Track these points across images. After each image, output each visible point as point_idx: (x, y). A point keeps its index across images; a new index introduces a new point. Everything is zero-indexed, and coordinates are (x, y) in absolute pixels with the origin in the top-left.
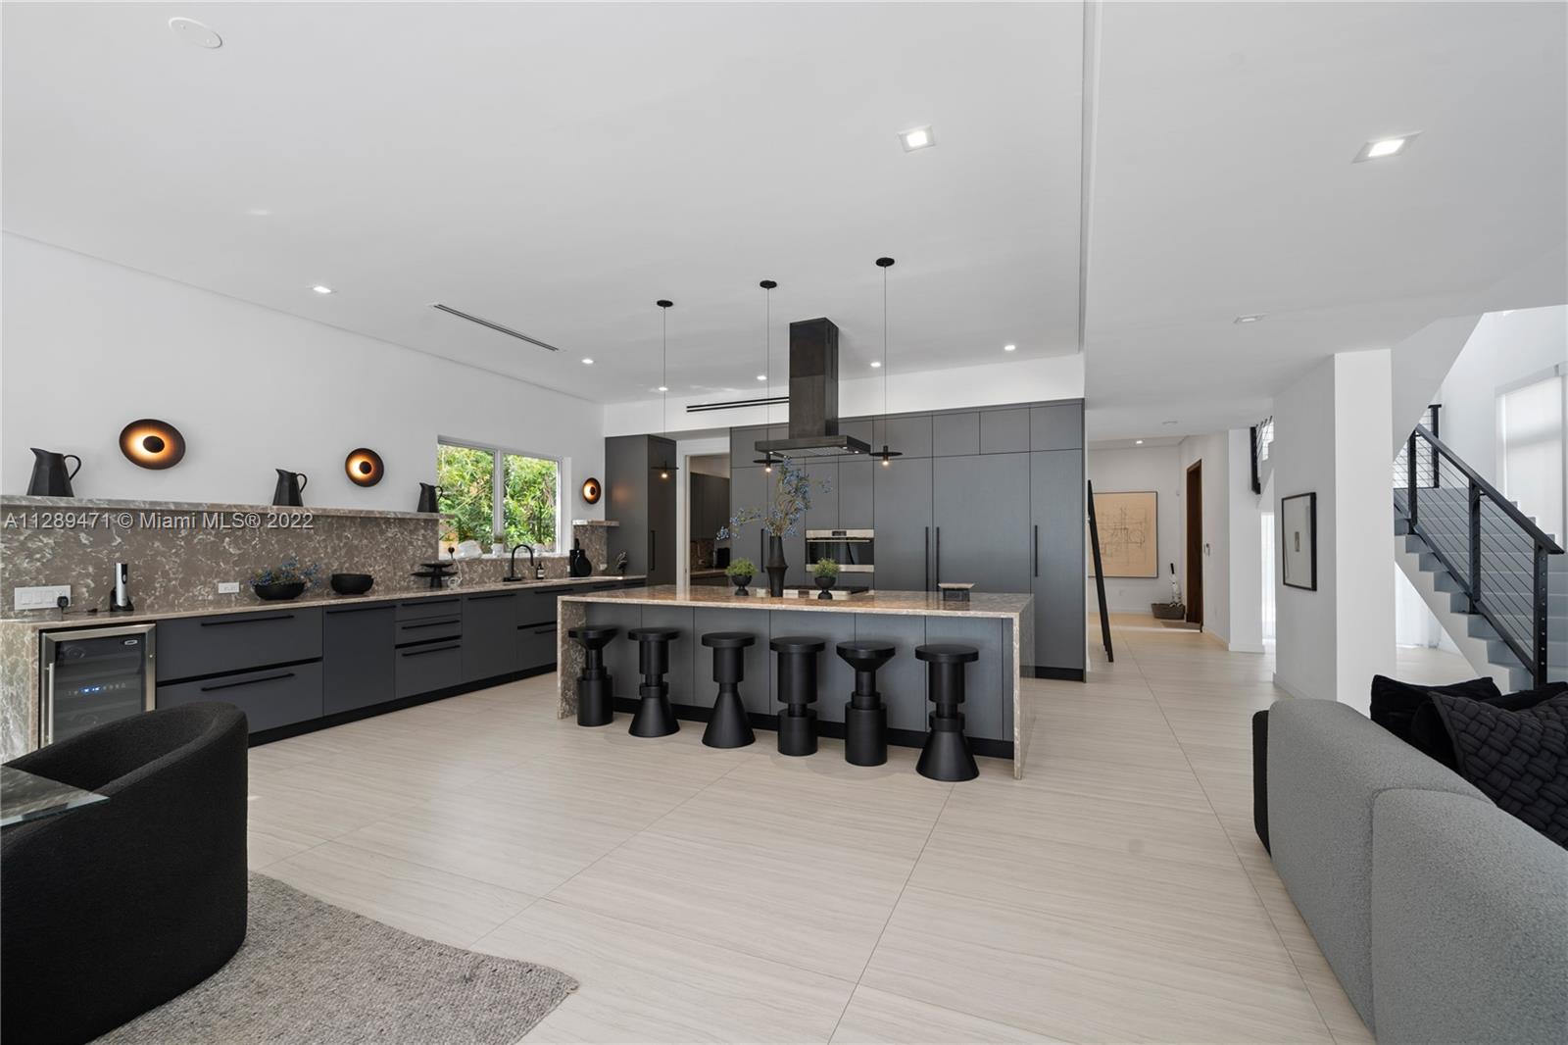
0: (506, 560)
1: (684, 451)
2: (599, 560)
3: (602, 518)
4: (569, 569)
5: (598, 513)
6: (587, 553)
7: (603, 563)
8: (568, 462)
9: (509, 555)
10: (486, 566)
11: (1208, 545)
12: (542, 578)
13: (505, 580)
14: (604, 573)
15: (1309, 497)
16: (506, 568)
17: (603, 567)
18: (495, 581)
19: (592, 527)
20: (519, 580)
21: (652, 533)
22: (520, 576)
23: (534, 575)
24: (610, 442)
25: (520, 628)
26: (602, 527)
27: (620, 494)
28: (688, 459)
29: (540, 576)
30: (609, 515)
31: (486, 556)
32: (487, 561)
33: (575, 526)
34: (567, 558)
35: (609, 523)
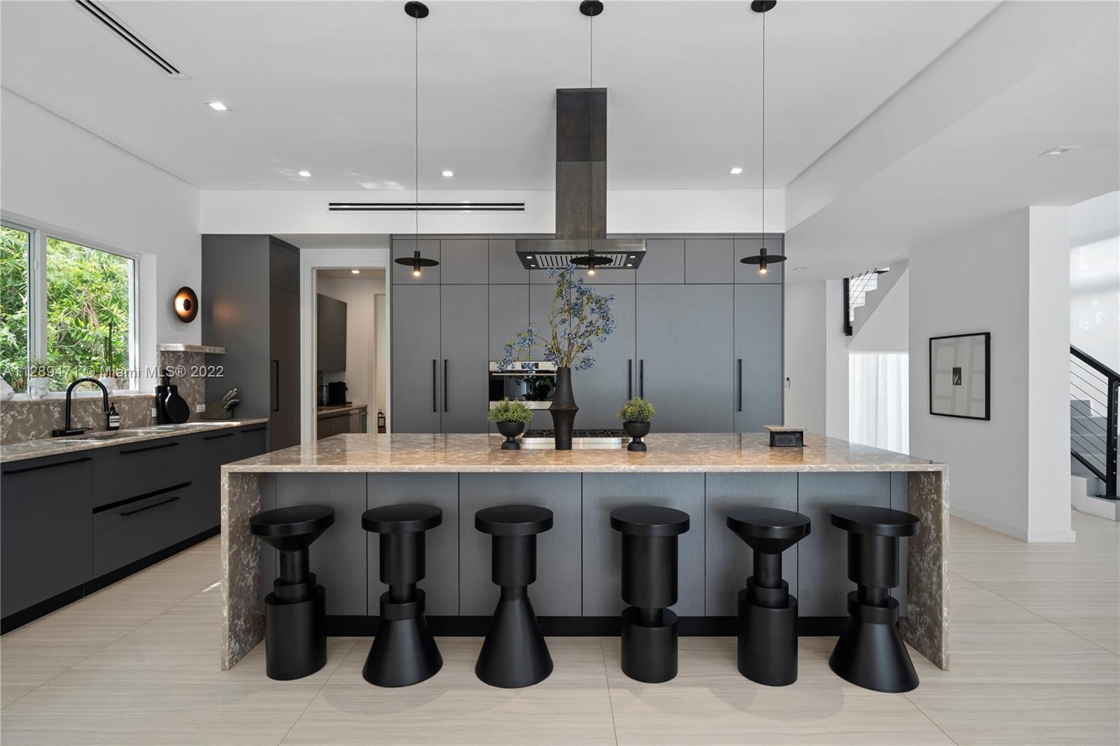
0: (56, 402)
1: (310, 261)
2: (195, 400)
3: (197, 341)
4: (154, 413)
5: (193, 335)
6: (180, 390)
7: (200, 403)
8: (150, 263)
9: (62, 395)
10: (20, 413)
11: (788, 379)
12: (116, 428)
13: (55, 434)
14: (203, 417)
15: (983, 337)
16: (57, 415)
17: (200, 408)
18: (37, 437)
19: (188, 356)
20: (79, 433)
21: (275, 364)
22: (79, 426)
23: (102, 424)
24: (209, 241)
25: (96, 510)
26: (197, 354)
27: (224, 312)
28: (314, 271)
29: (112, 425)
30: (208, 336)
31: (19, 397)
32: (23, 404)
33: (163, 353)
34: (151, 397)
35: (208, 350)
